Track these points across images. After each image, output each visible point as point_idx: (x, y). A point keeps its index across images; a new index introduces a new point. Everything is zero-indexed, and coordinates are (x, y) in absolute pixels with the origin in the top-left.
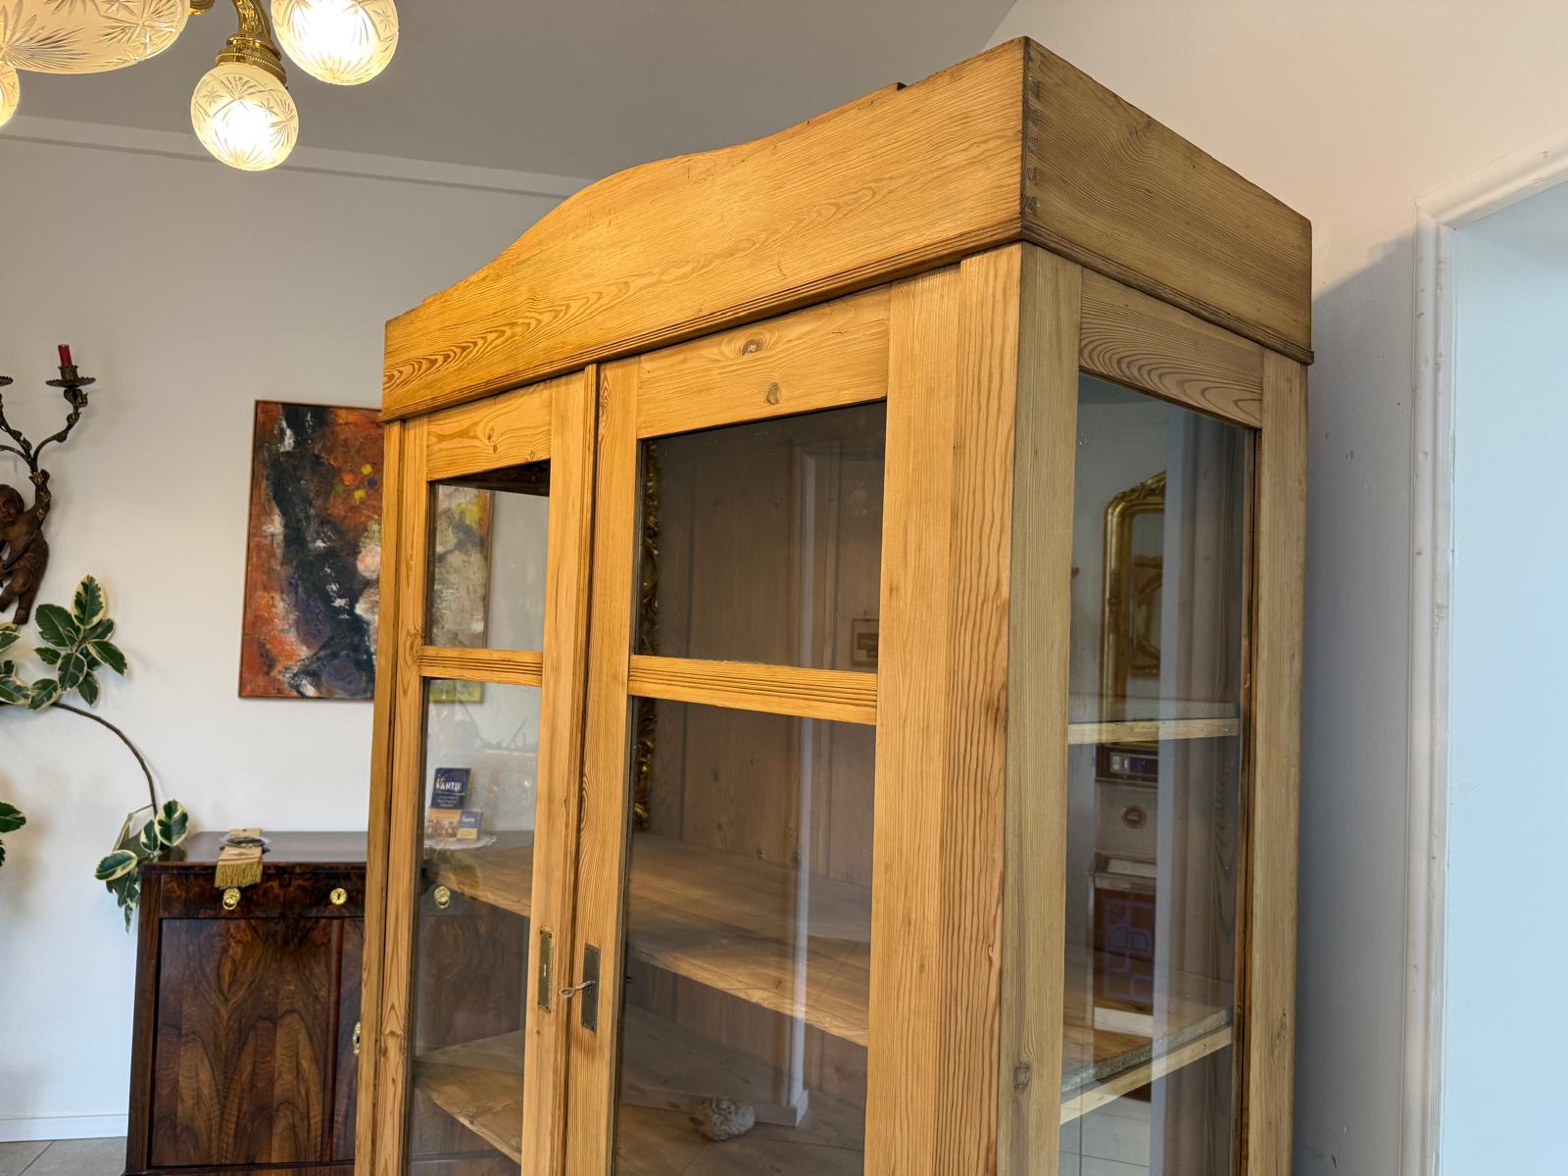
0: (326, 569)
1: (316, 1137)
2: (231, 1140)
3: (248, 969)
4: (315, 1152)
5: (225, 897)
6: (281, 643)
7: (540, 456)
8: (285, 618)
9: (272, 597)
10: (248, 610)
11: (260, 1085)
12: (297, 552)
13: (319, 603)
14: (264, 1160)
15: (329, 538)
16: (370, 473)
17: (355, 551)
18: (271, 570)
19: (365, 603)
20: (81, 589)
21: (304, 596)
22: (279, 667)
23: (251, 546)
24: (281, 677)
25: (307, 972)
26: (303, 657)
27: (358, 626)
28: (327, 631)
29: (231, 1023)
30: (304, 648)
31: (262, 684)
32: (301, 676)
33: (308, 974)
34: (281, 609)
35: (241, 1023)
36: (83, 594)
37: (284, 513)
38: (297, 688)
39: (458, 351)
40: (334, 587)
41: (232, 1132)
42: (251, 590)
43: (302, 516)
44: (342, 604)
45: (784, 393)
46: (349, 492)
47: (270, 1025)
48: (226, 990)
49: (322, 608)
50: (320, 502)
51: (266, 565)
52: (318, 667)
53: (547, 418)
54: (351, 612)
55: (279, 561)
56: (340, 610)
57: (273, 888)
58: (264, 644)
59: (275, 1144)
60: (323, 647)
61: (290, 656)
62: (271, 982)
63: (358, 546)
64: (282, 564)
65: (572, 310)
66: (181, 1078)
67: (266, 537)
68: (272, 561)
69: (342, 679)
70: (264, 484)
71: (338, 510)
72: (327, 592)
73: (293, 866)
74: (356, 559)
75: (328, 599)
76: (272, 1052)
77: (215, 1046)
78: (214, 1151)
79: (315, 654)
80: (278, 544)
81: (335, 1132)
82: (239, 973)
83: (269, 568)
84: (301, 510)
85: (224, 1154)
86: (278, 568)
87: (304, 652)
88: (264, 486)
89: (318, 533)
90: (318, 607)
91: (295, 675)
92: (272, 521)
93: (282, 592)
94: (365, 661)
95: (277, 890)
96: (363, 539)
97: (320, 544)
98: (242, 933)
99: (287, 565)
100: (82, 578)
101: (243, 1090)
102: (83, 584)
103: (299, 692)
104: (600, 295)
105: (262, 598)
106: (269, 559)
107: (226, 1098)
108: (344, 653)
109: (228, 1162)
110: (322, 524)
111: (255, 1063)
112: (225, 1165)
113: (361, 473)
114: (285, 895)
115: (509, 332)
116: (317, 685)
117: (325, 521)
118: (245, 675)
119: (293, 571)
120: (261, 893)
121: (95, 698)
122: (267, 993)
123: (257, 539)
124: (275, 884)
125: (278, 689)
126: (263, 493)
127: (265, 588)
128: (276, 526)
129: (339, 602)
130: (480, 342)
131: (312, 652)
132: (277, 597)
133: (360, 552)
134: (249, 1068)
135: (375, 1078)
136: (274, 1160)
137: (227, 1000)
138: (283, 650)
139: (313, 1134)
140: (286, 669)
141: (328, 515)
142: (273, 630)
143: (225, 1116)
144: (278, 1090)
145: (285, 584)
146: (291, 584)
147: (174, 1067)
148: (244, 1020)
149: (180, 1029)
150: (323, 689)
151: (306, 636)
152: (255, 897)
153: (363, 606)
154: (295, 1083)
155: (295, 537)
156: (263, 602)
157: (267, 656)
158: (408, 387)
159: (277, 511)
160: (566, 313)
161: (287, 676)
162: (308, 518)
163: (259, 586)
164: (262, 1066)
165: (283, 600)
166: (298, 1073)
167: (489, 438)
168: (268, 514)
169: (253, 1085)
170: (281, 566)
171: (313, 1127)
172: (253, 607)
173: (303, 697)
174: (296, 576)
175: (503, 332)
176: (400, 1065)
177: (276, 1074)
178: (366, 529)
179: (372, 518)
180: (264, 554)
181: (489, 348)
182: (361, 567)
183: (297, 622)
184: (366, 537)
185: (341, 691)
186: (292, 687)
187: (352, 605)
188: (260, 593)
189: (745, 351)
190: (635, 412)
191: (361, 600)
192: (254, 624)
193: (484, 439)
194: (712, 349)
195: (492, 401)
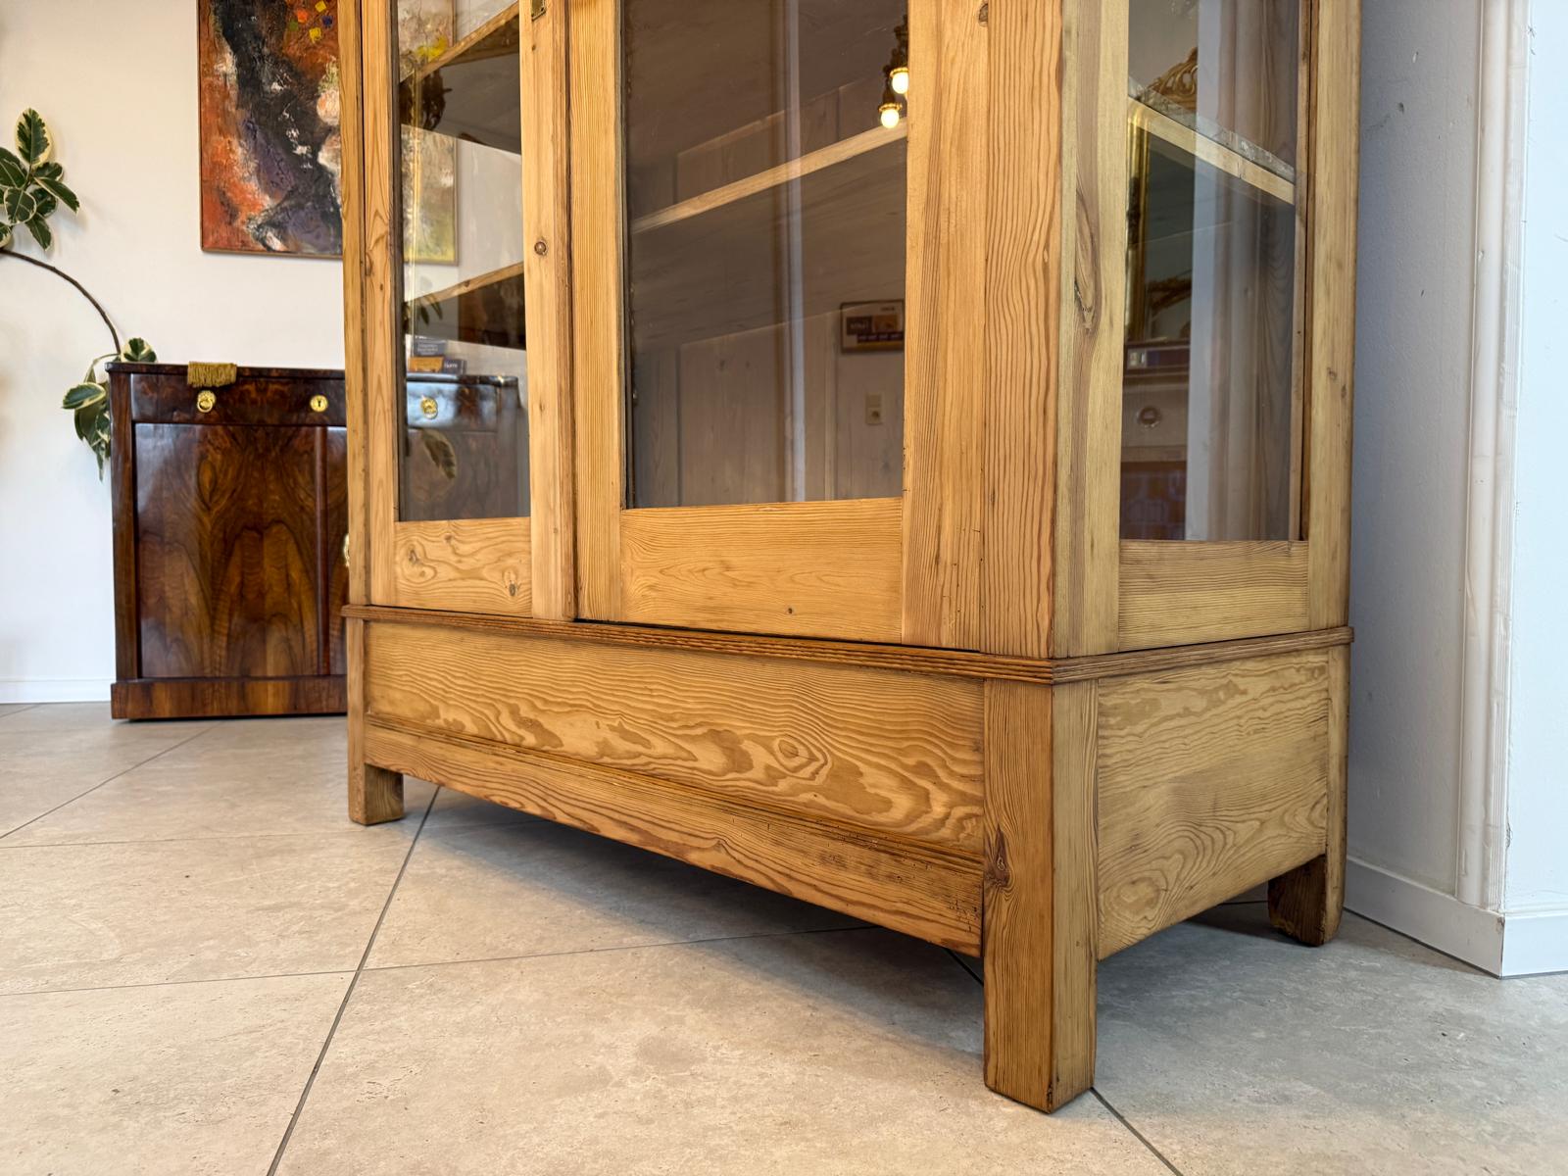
0: (285, 114)
1: (312, 651)
2: (224, 653)
3: (229, 477)
4: (312, 666)
5: (199, 400)
6: (243, 192)
8: (245, 165)
9: (229, 142)
10: (205, 155)
11: (251, 596)
12: (253, 94)
13: (280, 151)
14: (259, 674)
15: (286, 82)
16: (325, 11)
17: (314, 96)
18: (225, 113)
19: (328, 151)
20: (23, 121)
21: (263, 142)
22: (242, 217)
23: (203, 86)
24: (244, 228)
25: (291, 481)
26: (267, 208)
27: (322, 175)
28: (290, 181)
29: (215, 531)
30: (267, 198)
31: (224, 235)
32: (266, 227)
33: (292, 485)
34: (240, 154)
35: (225, 532)
36: (27, 127)
37: (235, 50)
38: (263, 241)
40: (295, 133)
41: (224, 645)
42: (206, 134)
43: (256, 55)
44: (304, 152)
46: (304, 31)
47: (256, 535)
48: (207, 498)
49: (284, 156)
50: (273, 40)
51: (221, 107)
52: (283, 218)
54: (314, 160)
55: (233, 103)
56: (300, 158)
57: (248, 392)
58: (224, 193)
59: (271, 659)
60: (286, 198)
61: (253, 205)
62: (254, 491)
63: (317, 90)
64: (237, 107)
66: (167, 588)
67: (218, 76)
68: (227, 102)
69: (309, 232)
70: (212, 19)
71: (294, 50)
72: (288, 139)
73: (269, 370)
74: (315, 103)
75: (289, 147)
76: (260, 564)
77: (200, 555)
78: (207, 663)
79: (279, 205)
80: (231, 86)
81: (332, 646)
82: (220, 481)
83: (224, 110)
84: (254, 48)
85: (218, 666)
86: (234, 110)
87: (267, 202)
88: (212, 21)
89: (274, 74)
90: (279, 154)
91: (259, 226)
92: (224, 60)
93: (240, 137)
94: (333, 213)
95: (254, 395)
96: (321, 83)
97: (276, 86)
98: (220, 440)
99: (242, 107)
100: (25, 109)
101: (232, 602)
102: (25, 116)
103: (265, 245)
105: (218, 141)
106: (224, 101)
107: (215, 609)
108: (309, 204)
109: (222, 675)
110: (276, 63)
111: (242, 574)
112: (219, 678)
113: (315, 9)
114: (262, 400)
116: (283, 239)
117: (280, 61)
118: (206, 224)
119: (248, 115)
120: (237, 397)
121: (49, 244)
122: (250, 502)
123: (208, 78)
124: (251, 387)
125: (243, 242)
126: (212, 28)
127: (221, 132)
128: (227, 65)
129: (301, 150)
131: (276, 204)
132: (235, 142)
133: (319, 96)
134: (237, 579)
135: (362, 302)
136: (270, 674)
137: (209, 509)
138: (245, 199)
139: (308, 650)
140: (250, 219)
141: (283, 55)
142: (233, 176)
143: (216, 628)
144: (269, 601)
145: (242, 128)
146: (248, 128)
147: (158, 578)
148: (228, 530)
149: (162, 538)
150: (290, 243)
151: (270, 186)
152: (231, 401)
153: (326, 155)
154: (286, 595)
155: (249, 78)
156: (220, 147)
157: (228, 205)
159: (228, 48)
161: (252, 227)
162: (262, 58)
163: (215, 129)
164: (250, 578)
165: (241, 145)
166: (289, 585)
168: (219, 51)
169: (242, 596)
170: (237, 109)
171: (308, 640)
172: (210, 152)
173: (269, 251)
174: (253, 120)
176: (388, 263)
177: (266, 588)
178: (324, 72)
179: (331, 60)
180: (217, 95)
182: (321, 112)
183: (258, 170)
184: (325, 81)
185: (309, 246)
186: (257, 239)
187: (315, 154)
188: (215, 137)
191: (324, 148)
192: (212, 171)
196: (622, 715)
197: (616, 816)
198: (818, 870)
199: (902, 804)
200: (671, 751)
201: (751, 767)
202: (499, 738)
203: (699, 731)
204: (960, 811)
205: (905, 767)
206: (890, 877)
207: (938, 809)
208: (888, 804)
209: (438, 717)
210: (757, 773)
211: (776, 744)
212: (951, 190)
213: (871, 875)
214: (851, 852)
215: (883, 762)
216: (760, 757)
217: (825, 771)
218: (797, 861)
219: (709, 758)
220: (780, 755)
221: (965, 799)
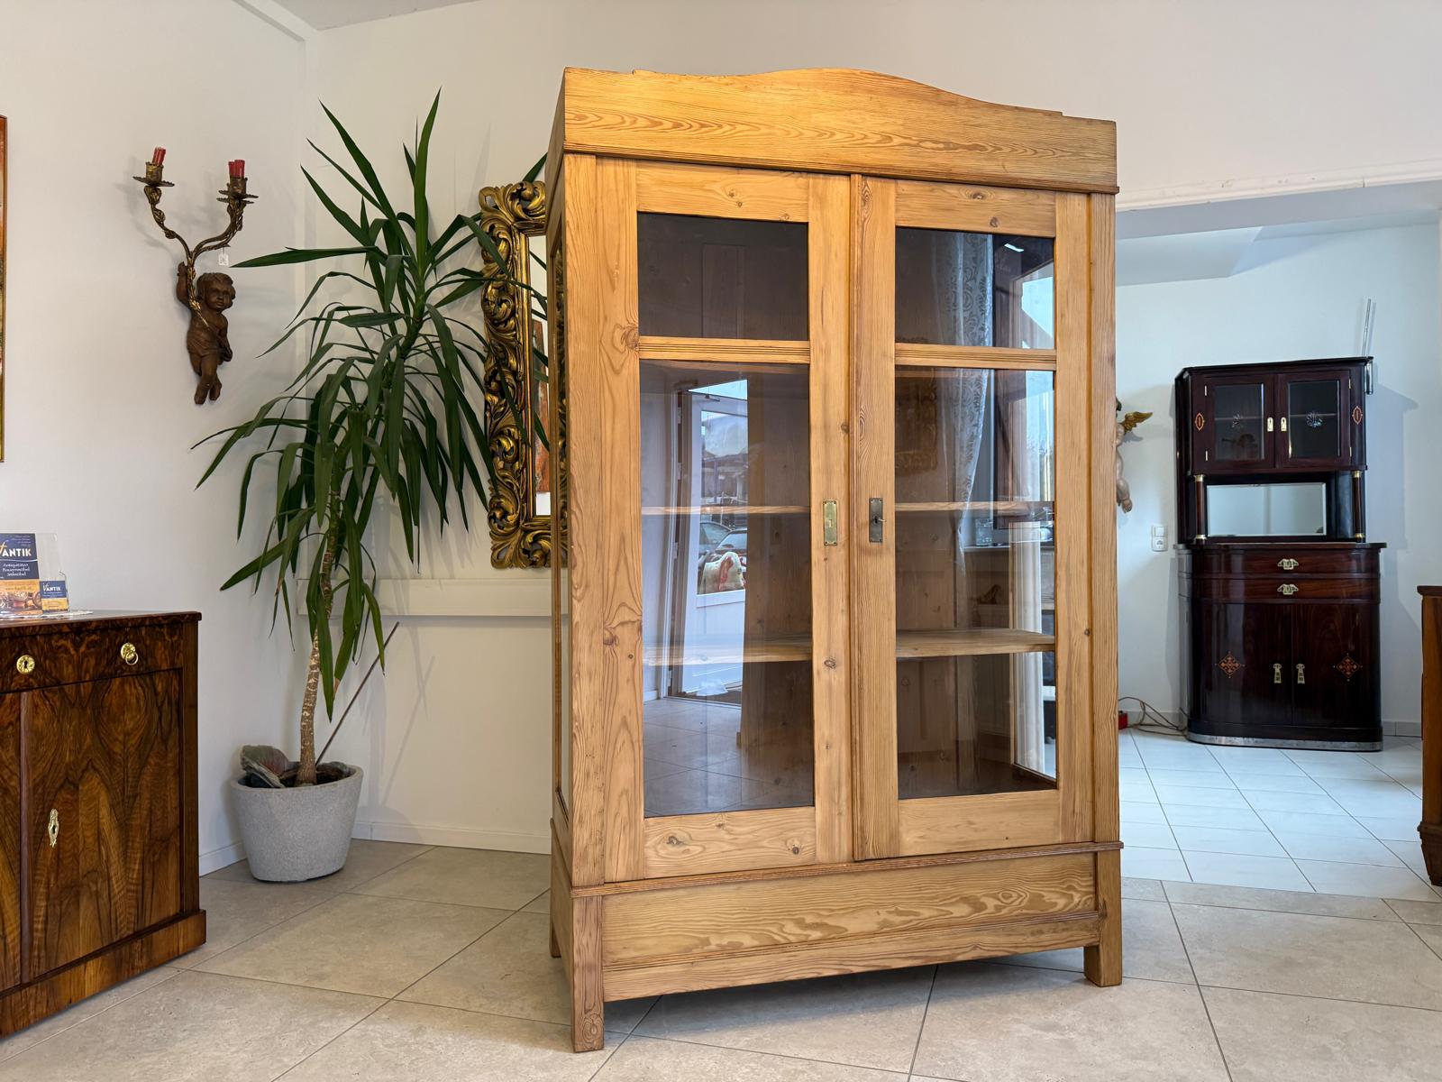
1: (14, 957)
7: (796, 217)
39: (696, 126)
45: (1000, 223)
53: (805, 196)
65: (835, 138)
104: (866, 137)
115: (764, 130)
130: (727, 128)
158: (612, 132)
160: (830, 137)
167: (732, 195)
175: (759, 129)
181: (739, 134)
189: (975, 196)
190: (894, 209)
193: (725, 196)
194: (953, 190)
195: (735, 171)
196: (895, 904)
197: (904, 955)
198: (1031, 939)
199: (1061, 902)
200: (935, 913)
201: (986, 908)
202: (783, 941)
203: (954, 900)
204: (1084, 899)
205: (1063, 889)
206: (1064, 930)
207: (1076, 900)
208: (1056, 904)
209: (710, 944)
210: (991, 909)
211: (1000, 895)
213: (1054, 932)
214: (1046, 927)
215: (1053, 889)
216: (991, 903)
217: (1025, 901)
218: (1019, 939)
219: (961, 911)
220: (1002, 899)
221: (1087, 893)
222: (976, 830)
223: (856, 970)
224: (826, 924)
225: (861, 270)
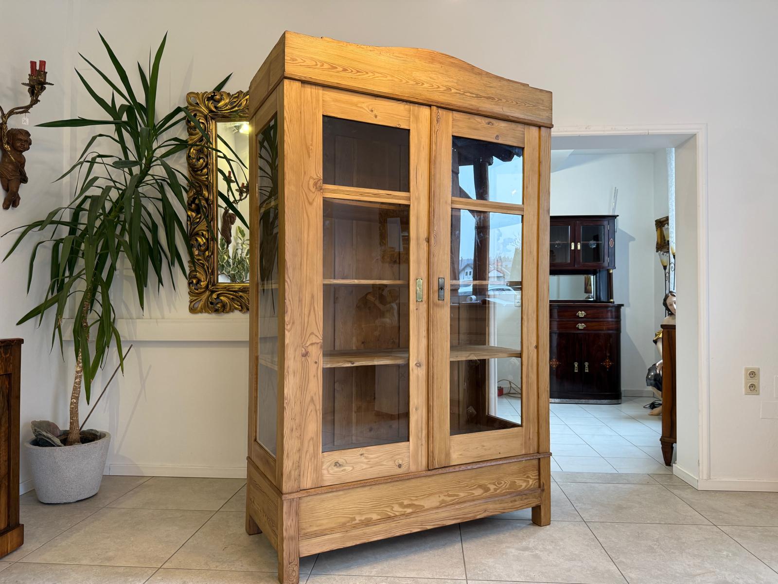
7: (404, 126)
39: (354, 71)
45: (500, 138)
53: (409, 115)
65: (424, 86)
104: (439, 87)
115: (389, 78)
130: (370, 74)
158: (311, 70)
160: (421, 85)
167: (372, 111)
175: (387, 77)
181: (376, 78)
189: (489, 123)
190: (451, 127)
193: (368, 110)
194: (478, 119)
195: (373, 98)
196: (447, 491)
197: (452, 518)
198: (511, 504)
199: (524, 485)
200: (466, 494)
201: (490, 490)
202: (393, 515)
203: (475, 487)
204: (535, 482)
205: (525, 478)
206: (525, 499)
207: (531, 483)
208: (521, 486)
210: (492, 490)
211: (496, 483)
212: (530, 375)
213: (521, 500)
214: (517, 498)
215: (520, 478)
216: (492, 487)
217: (508, 485)
218: (506, 505)
219: (478, 492)
220: (497, 485)
221: (535, 479)
222: (485, 450)
223: (429, 527)
224: (414, 504)
225: (435, 157)
